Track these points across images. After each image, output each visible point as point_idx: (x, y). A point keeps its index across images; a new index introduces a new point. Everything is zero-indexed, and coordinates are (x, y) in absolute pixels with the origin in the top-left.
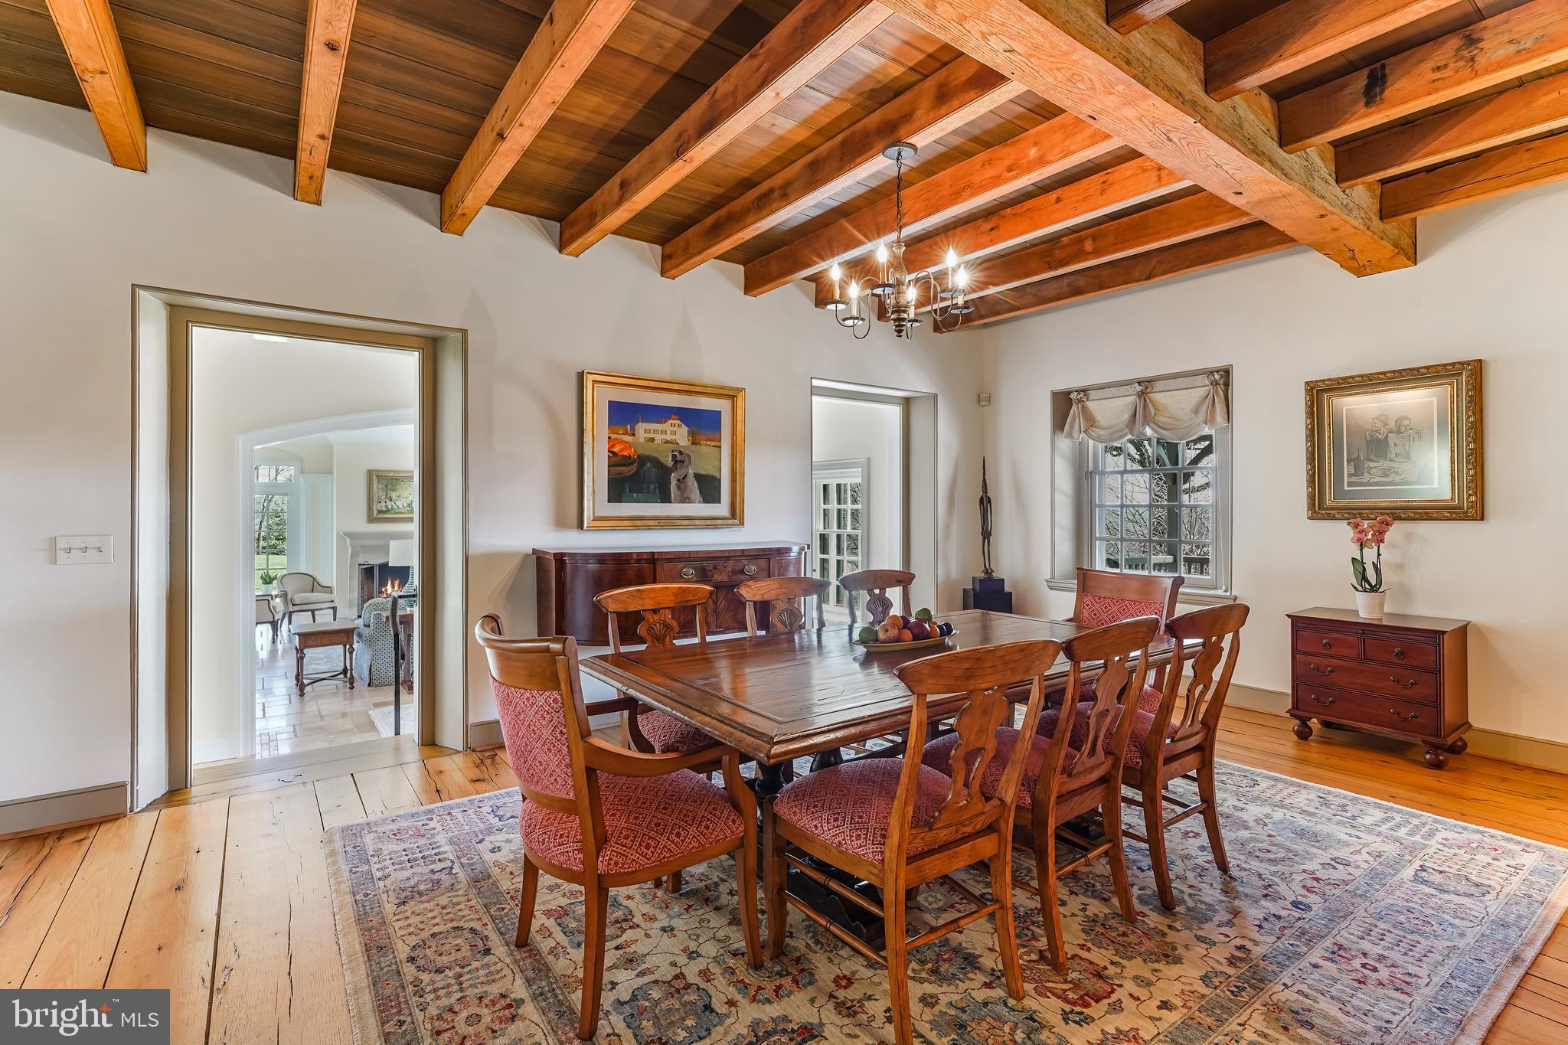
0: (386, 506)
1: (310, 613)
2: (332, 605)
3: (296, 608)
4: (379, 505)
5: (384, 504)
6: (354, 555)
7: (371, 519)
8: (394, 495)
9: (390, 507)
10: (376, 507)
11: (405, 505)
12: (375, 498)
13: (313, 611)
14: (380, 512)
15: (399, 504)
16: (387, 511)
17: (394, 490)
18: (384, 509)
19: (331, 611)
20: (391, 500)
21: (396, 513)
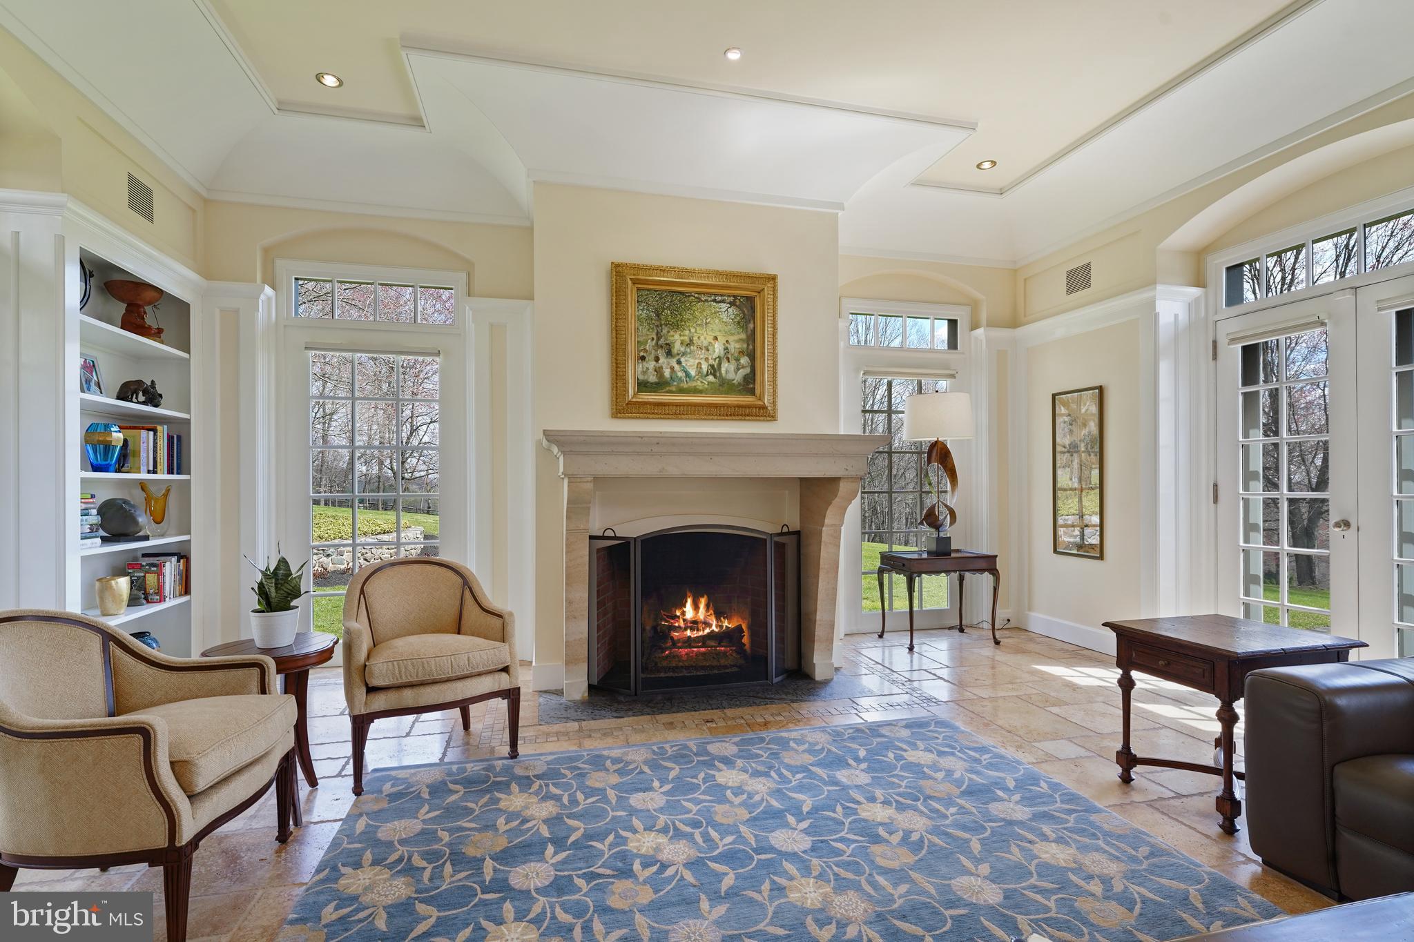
0: (658, 371)
1: (456, 713)
2: (503, 682)
3: (380, 702)
4: (640, 368)
5: (651, 365)
6: (577, 507)
7: (622, 408)
8: (677, 339)
9: (667, 373)
10: (633, 372)
11: (705, 367)
12: (631, 347)
13: (464, 706)
14: (643, 386)
15: (690, 364)
16: (661, 385)
17: (676, 326)
18: (653, 378)
19: (502, 704)
20: (669, 354)
21: (681, 391)
